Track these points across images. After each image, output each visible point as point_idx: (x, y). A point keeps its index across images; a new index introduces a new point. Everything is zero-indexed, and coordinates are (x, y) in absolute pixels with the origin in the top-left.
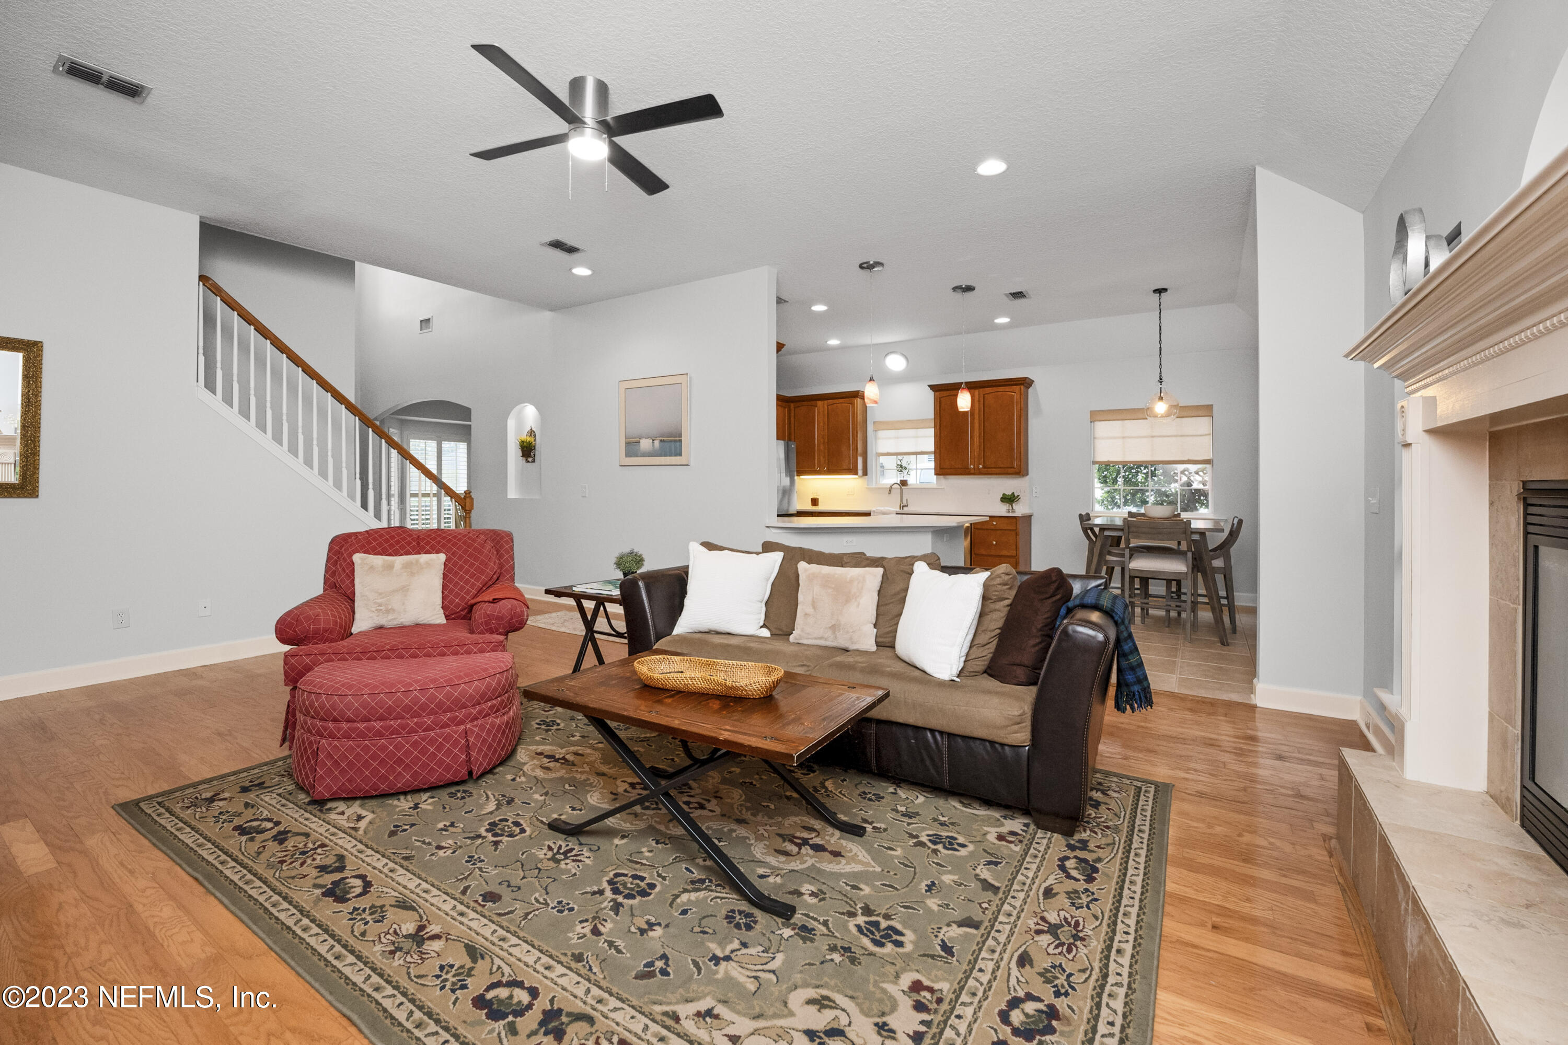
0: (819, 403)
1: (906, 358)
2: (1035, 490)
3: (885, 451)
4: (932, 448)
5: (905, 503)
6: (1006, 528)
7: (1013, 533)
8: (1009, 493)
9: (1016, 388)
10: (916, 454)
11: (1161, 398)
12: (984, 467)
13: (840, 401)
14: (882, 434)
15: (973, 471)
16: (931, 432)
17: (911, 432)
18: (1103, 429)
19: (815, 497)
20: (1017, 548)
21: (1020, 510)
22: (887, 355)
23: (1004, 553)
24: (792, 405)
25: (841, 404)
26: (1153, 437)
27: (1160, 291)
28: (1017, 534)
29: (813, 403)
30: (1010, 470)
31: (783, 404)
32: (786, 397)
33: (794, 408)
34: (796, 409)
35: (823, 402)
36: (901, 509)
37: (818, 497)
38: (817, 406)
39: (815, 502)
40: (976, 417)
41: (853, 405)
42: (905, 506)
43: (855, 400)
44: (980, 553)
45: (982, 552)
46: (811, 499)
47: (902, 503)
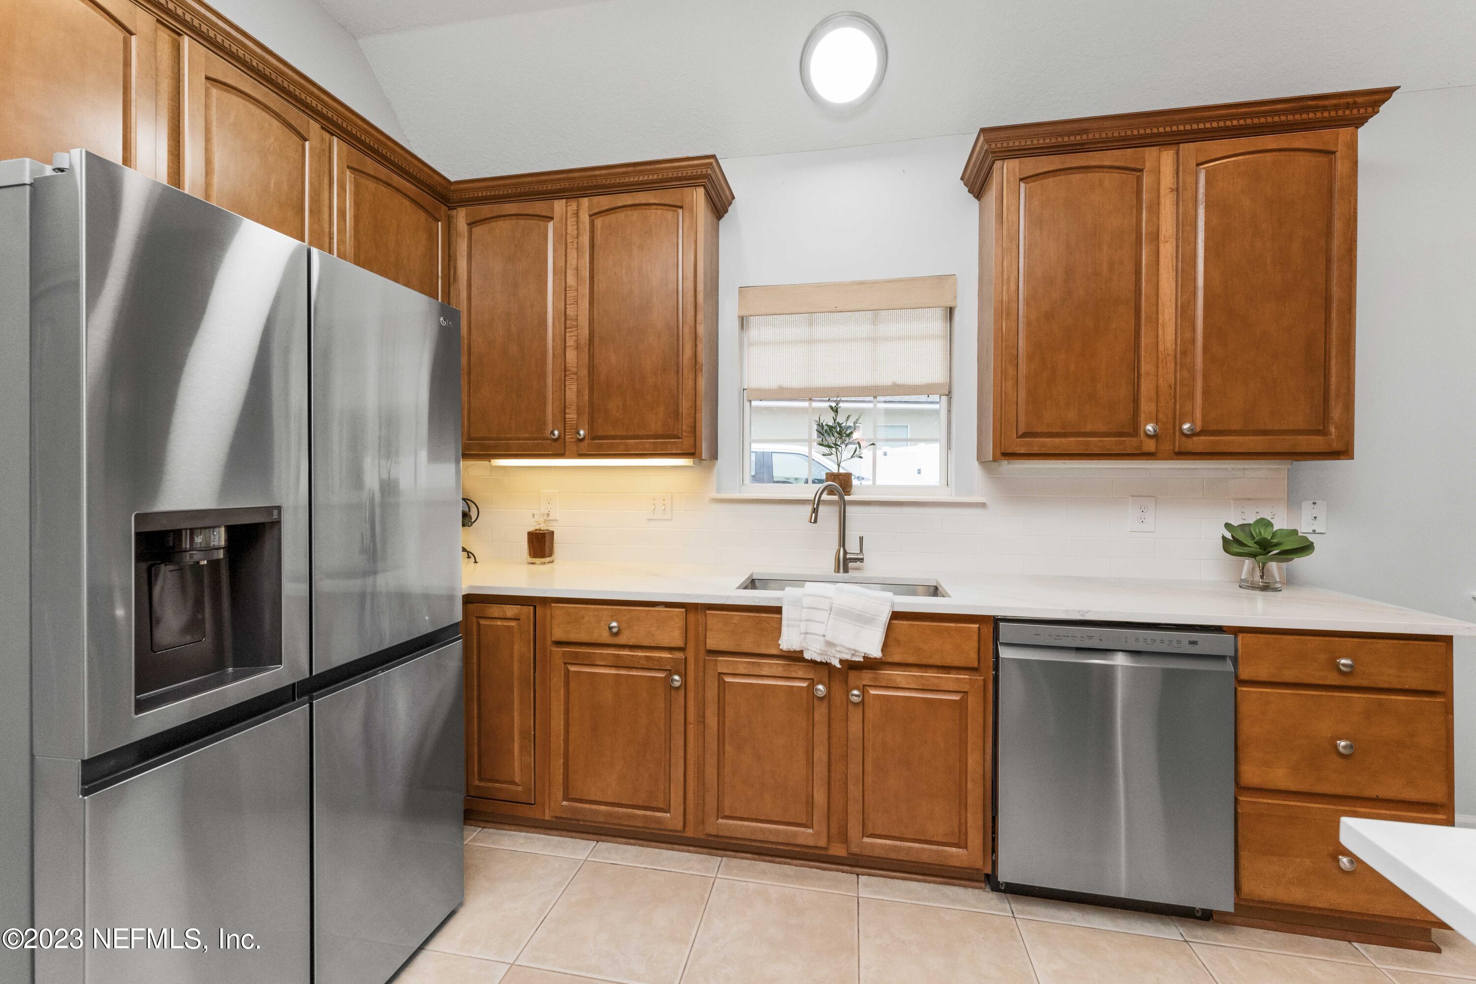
0: (564, 208)
3: (771, 383)
6: (1396, 681)
8: (1256, 523)
10: (874, 392)
12: (1204, 429)
13: (636, 197)
14: (762, 328)
19: (542, 526)
23: (1393, 787)
24: (463, 215)
25: (642, 211)
28: (1448, 711)
29: (539, 206)
31: (427, 199)
32: (436, 176)
33: (471, 225)
34: (478, 230)
35: (573, 205)
36: (841, 570)
37: (551, 529)
38: (551, 219)
39: (543, 544)
40: (1167, 248)
41: (687, 211)
42: (855, 560)
43: (695, 195)
44: (1270, 785)
45: (1281, 778)
46: (528, 533)
47: (845, 551)
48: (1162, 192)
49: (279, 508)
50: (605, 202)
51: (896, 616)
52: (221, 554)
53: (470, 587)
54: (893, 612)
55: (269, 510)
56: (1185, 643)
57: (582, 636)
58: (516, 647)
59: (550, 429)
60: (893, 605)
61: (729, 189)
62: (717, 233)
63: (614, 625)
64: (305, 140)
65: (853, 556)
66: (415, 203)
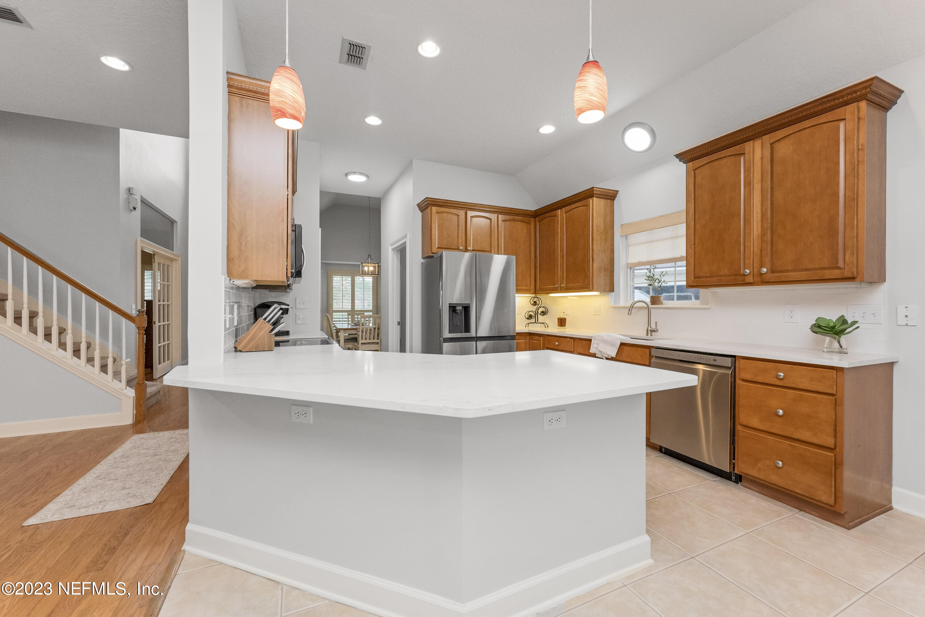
0: (559, 212)
1: (651, 130)
2: (902, 312)
5: (653, 326)
7: (830, 398)
8: (829, 317)
9: (847, 110)
10: (674, 260)
12: (772, 271)
13: (578, 204)
14: (634, 239)
15: (750, 279)
17: (668, 232)
19: (562, 316)
20: (836, 434)
21: (858, 356)
22: (624, 130)
23: (807, 436)
24: (537, 218)
25: (577, 210)
28: (837, 403)
29: (554, 213)
30: (834, 273)
31: (526, 219)
32: (528, 212)
33: (539, 221)
34: (541, 222)
35: (562, 210)
36: (649, 335)
37: (565, 317)
38: (556, 216)
39: (562, 322)
40: (757, 187)
41: (588, 207)
42: (654, 331)
43: (591, 201)
44: (751, 425)
45: (755, 422)
46: (558, 319)
47: (650, 327)
49: (470, 303)
50: (568, 208)
51: (622, 344)
54: (621, 343)
55: (468, 304)
56: (712, 360)
57: (551, 347)
59: (555, 284)
60: (625, 339)
61: (612, 190)
62: (613, 206)
63: (557, 343)
64: (491, 219)
65: (653, 329)
66: (522, 221)
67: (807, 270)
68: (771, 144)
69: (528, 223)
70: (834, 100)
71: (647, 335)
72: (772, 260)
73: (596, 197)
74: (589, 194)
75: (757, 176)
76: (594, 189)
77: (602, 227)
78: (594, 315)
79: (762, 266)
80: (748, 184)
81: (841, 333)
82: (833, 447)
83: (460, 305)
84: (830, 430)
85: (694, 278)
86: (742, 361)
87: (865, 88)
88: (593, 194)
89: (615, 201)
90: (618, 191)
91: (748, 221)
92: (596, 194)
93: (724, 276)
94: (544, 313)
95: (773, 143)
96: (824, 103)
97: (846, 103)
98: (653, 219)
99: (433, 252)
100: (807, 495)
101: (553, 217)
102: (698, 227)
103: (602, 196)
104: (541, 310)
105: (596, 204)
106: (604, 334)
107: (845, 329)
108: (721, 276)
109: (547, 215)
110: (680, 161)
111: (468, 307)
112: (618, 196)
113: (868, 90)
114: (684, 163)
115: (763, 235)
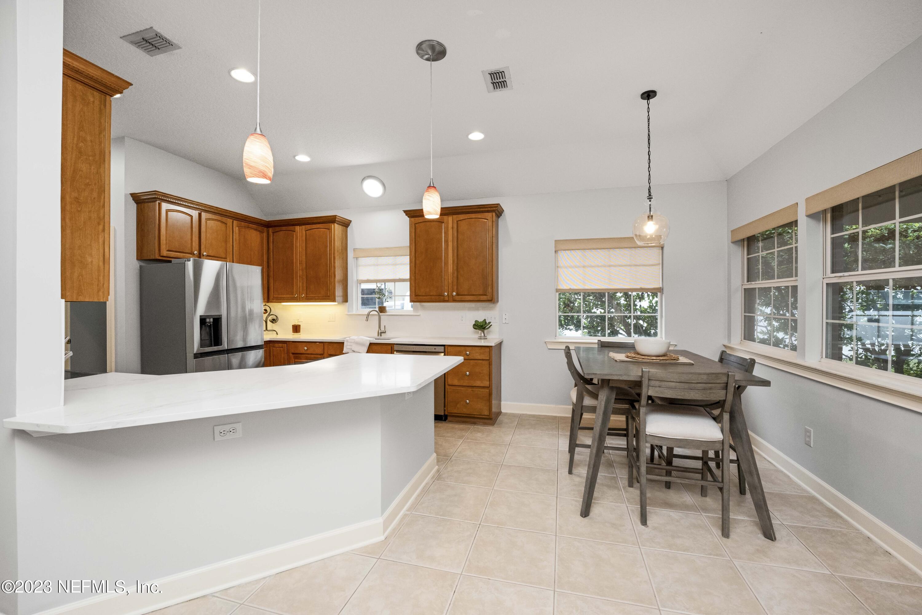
0: (298, 228)
1: (384, 185)
2: (504, 317)
3: (365, 278)
4: (407, 276)
5: (382, 329)
6: (479, 357)
7: (487, 362)
8: (480, 320)
9: (489, 215)
10: (394, 281)
11: (650, 217)
12: (458, 294)
13: (318, 226)
14: (362, 261)
15: (446, 298)
16: (407, 259)
17: (390, 260)
18: (566, 258)
19: (297, 323)
20: (490, 380)
21: (491, 340)
22: (364, 179)
23: (478, 383)
24: (271, 230)
25: (319, 230)
26: (610, 266)
27: (649, 95)
28: (490, 364)
29: (291, 228)
30: (484, 298)
31: (260, 228)
32: (262, 221)
33: (273, 233)
34: (275, 234)
35: (301, 227)
36: (379, 336)
37: (299, 324)
38: (295, 232)
39: (296, 329)
40: (450, 244)
41: (330, 230)
42: (383, 333)
43: (333, 226)
44: (454, 384)
45: (456, 382)
46: (293, 326)
47: (380, 330)
48: (449, 228)
49: (221, 315)
50: (308, 227)
51: (371, 344)
52: (212, 323)
53: (270, 339)
54: (369, 343)
55: (220, 315)
56: (433, 349)
57: (299, 352)
58: (282, 355)
59: (294, 294)
60: (370, 341)
61: (348, 220)
62: (347, 232)
63: (306, 348)
64: (226, 224)
65: (382, 331)
66: (256, 230)
67: (473, 295)
68: (457, 221)
69: (261, 232)
70: (484, 208)
71: (378, 336)
72: (457, 289)
73: (337, 224)
74: (332, 220)
75: (450, 238)
76: (337, 217)
77: (340, 248)
78: (329, 321)
79: (453, 292)
80: (447, 242)
81: (484, 328)
82: (489, 386)
83: (210, 317)
84: (487, 378)
85: (415, 296)
86: (449, 348)
87: (495, 207)
88: (335, 221)
89: (348, 228)
90: (351, 221)
91: (446, 263)
92: (337, 221)
93: (433, 296)
94: (274, 321)
95: (458, 221)
96: (480, 208)
97: (488, 211)
98: (380, 249)
99: (162, 255)
100: (478, 414)
101: (291, 232)
102: (418, 262)
103: (341, 224)
104: (270, 318)
105: (337, 228)
106: (355, 337)
107: (486, 327)
108: (431, 296)
109: (284, 228)
110: (406, 215)
111: (218, 319)
112: (351, 224)
113: (496, 208)
114: (408, 217)
115: (453, 273)
